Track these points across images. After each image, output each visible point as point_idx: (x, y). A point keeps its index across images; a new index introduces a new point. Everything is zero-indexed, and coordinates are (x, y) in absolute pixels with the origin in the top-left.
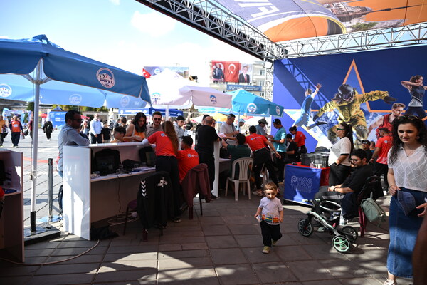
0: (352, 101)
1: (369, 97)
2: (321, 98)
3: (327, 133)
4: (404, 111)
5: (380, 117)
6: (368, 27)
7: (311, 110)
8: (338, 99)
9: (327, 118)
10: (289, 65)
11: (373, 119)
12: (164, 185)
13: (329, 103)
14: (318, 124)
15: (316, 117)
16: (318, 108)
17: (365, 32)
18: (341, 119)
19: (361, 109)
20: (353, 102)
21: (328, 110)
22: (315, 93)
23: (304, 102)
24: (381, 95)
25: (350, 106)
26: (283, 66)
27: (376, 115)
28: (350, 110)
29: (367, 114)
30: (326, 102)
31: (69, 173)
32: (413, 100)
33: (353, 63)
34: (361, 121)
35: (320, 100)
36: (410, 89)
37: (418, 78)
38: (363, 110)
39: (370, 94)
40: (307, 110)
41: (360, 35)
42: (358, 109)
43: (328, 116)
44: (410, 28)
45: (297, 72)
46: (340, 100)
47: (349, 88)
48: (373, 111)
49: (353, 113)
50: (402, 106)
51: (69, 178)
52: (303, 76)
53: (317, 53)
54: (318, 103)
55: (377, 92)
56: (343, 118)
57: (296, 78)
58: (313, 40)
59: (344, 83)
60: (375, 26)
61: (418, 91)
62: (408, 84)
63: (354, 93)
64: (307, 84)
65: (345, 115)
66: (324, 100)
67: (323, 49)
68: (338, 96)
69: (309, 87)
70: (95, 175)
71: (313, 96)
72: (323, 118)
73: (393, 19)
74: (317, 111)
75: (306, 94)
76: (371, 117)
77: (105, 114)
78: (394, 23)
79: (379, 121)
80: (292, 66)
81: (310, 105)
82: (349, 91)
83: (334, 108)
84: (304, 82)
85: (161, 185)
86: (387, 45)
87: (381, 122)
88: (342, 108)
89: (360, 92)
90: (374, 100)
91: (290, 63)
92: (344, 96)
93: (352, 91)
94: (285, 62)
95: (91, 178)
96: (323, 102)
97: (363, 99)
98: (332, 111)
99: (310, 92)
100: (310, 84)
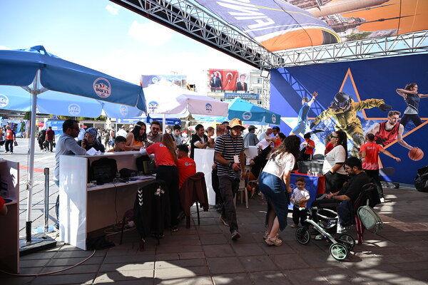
0: (348, 108)
1: (365, 105)
2: (318, 106)
3: (324, 141)
4: (400, 119)
5: (377, 124)
6: (362, 36)
7: (308, 118)
8: (334, 107)
9: (324, 126)
10: (286, 73)
11: (369, 126)
12: (161, 193)
13: (326, 111)
14: (315, 132)
15: (312, 125)
16: (315, 116)
17: (359, 42)
18: (337, 127)
19: (357, 116)
20: (350, 110)
21: (325, 118)
22: (312, 101)
23: (301, 111)
24: (376, 103)
25: (346, 114)
26: (280, 74)
27: (372, 123)
28: (346, 118)
29: (363, 121)
30: (322, 110)
31: (66, 183)
32: (409, 108)
33: (349, 72)
34: (357, 129)
35: (317, 108)
36: (405, 97)
37: (413, 86)
38: (360, 118)
39: (365, 102)
40: (303, 118)
41: (355, 44)
42: (354, 117)
43: (325, 124)
44: (404, 37)
45: (293, 81)
46: (336, 108)
47: (345, 96)
48: (369, 119)
49: (350, 121)
50: (398, 114)
51: (65, 187)
52: (299, 84)
53: (313, 62)
54: (315, 111)
55: (372, 100)
56: (339, 125)
57: (293, 87)
58: (309, 49)
59: (340, 91)
60: (370, 36)
61: (413, 99)
62: (403, 92)
63: (351, 101)
64: (303, 92)
65: (341, 123)
66: (321, 108)
67: (318, 58)
68: (334, 104)
69: (306, 95)
70: (92, 184)
71: (309, 104)
72: (320, 126)
73: (386, 29)
74: (314, 118)
75: (303, 102)
76: (367, 124)
77: (102, 122)
78: (388, 32)
79: (376, 128)
80: (288, 75)
81: (307, 113)
82: (345, 99)
83: (331, 116)
84: (301, 90)
85: (158, 193)
86: (382, 54)
87: (378, 130)
88: (339, 116)
89: (356, 101)
90: (370, 108)
91: (287, 72)
92: (341, 104)
93: (348, 99)
94: (282, 71)
95: (88, 187)
96: (319, 110)
97: (360, 107)
98: (329, 119)
99: (306, 101)
100: (306, 92)
